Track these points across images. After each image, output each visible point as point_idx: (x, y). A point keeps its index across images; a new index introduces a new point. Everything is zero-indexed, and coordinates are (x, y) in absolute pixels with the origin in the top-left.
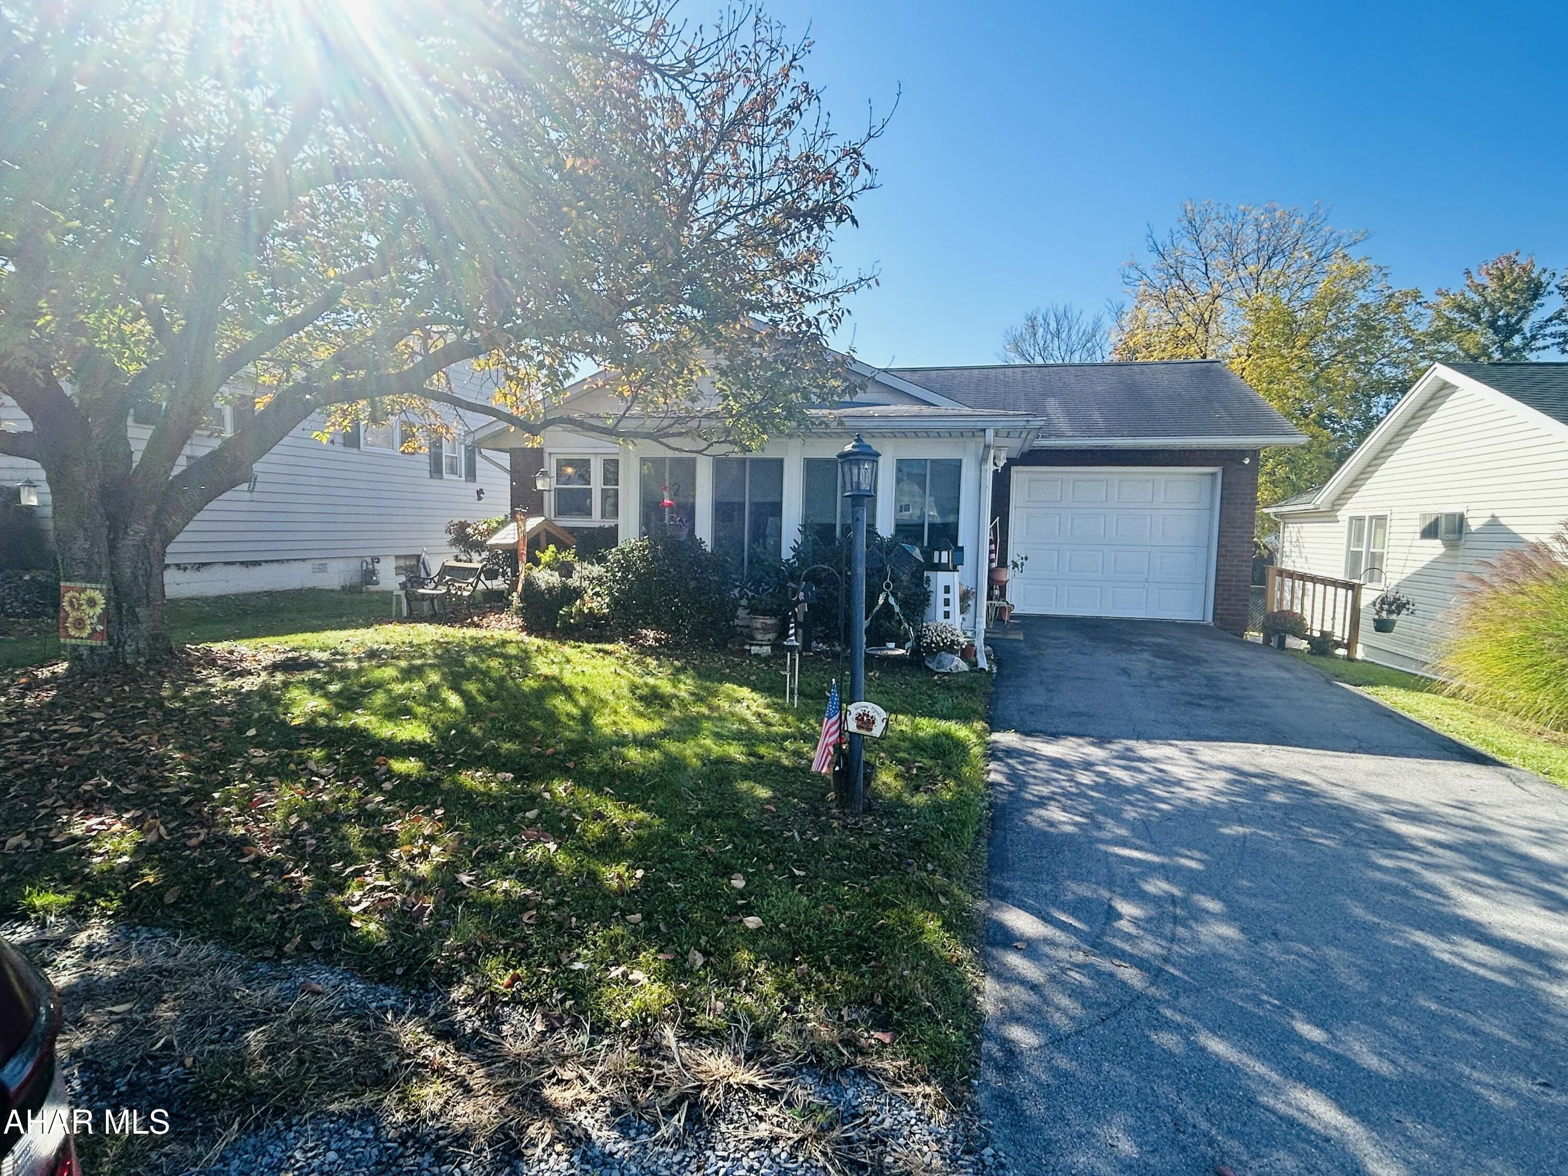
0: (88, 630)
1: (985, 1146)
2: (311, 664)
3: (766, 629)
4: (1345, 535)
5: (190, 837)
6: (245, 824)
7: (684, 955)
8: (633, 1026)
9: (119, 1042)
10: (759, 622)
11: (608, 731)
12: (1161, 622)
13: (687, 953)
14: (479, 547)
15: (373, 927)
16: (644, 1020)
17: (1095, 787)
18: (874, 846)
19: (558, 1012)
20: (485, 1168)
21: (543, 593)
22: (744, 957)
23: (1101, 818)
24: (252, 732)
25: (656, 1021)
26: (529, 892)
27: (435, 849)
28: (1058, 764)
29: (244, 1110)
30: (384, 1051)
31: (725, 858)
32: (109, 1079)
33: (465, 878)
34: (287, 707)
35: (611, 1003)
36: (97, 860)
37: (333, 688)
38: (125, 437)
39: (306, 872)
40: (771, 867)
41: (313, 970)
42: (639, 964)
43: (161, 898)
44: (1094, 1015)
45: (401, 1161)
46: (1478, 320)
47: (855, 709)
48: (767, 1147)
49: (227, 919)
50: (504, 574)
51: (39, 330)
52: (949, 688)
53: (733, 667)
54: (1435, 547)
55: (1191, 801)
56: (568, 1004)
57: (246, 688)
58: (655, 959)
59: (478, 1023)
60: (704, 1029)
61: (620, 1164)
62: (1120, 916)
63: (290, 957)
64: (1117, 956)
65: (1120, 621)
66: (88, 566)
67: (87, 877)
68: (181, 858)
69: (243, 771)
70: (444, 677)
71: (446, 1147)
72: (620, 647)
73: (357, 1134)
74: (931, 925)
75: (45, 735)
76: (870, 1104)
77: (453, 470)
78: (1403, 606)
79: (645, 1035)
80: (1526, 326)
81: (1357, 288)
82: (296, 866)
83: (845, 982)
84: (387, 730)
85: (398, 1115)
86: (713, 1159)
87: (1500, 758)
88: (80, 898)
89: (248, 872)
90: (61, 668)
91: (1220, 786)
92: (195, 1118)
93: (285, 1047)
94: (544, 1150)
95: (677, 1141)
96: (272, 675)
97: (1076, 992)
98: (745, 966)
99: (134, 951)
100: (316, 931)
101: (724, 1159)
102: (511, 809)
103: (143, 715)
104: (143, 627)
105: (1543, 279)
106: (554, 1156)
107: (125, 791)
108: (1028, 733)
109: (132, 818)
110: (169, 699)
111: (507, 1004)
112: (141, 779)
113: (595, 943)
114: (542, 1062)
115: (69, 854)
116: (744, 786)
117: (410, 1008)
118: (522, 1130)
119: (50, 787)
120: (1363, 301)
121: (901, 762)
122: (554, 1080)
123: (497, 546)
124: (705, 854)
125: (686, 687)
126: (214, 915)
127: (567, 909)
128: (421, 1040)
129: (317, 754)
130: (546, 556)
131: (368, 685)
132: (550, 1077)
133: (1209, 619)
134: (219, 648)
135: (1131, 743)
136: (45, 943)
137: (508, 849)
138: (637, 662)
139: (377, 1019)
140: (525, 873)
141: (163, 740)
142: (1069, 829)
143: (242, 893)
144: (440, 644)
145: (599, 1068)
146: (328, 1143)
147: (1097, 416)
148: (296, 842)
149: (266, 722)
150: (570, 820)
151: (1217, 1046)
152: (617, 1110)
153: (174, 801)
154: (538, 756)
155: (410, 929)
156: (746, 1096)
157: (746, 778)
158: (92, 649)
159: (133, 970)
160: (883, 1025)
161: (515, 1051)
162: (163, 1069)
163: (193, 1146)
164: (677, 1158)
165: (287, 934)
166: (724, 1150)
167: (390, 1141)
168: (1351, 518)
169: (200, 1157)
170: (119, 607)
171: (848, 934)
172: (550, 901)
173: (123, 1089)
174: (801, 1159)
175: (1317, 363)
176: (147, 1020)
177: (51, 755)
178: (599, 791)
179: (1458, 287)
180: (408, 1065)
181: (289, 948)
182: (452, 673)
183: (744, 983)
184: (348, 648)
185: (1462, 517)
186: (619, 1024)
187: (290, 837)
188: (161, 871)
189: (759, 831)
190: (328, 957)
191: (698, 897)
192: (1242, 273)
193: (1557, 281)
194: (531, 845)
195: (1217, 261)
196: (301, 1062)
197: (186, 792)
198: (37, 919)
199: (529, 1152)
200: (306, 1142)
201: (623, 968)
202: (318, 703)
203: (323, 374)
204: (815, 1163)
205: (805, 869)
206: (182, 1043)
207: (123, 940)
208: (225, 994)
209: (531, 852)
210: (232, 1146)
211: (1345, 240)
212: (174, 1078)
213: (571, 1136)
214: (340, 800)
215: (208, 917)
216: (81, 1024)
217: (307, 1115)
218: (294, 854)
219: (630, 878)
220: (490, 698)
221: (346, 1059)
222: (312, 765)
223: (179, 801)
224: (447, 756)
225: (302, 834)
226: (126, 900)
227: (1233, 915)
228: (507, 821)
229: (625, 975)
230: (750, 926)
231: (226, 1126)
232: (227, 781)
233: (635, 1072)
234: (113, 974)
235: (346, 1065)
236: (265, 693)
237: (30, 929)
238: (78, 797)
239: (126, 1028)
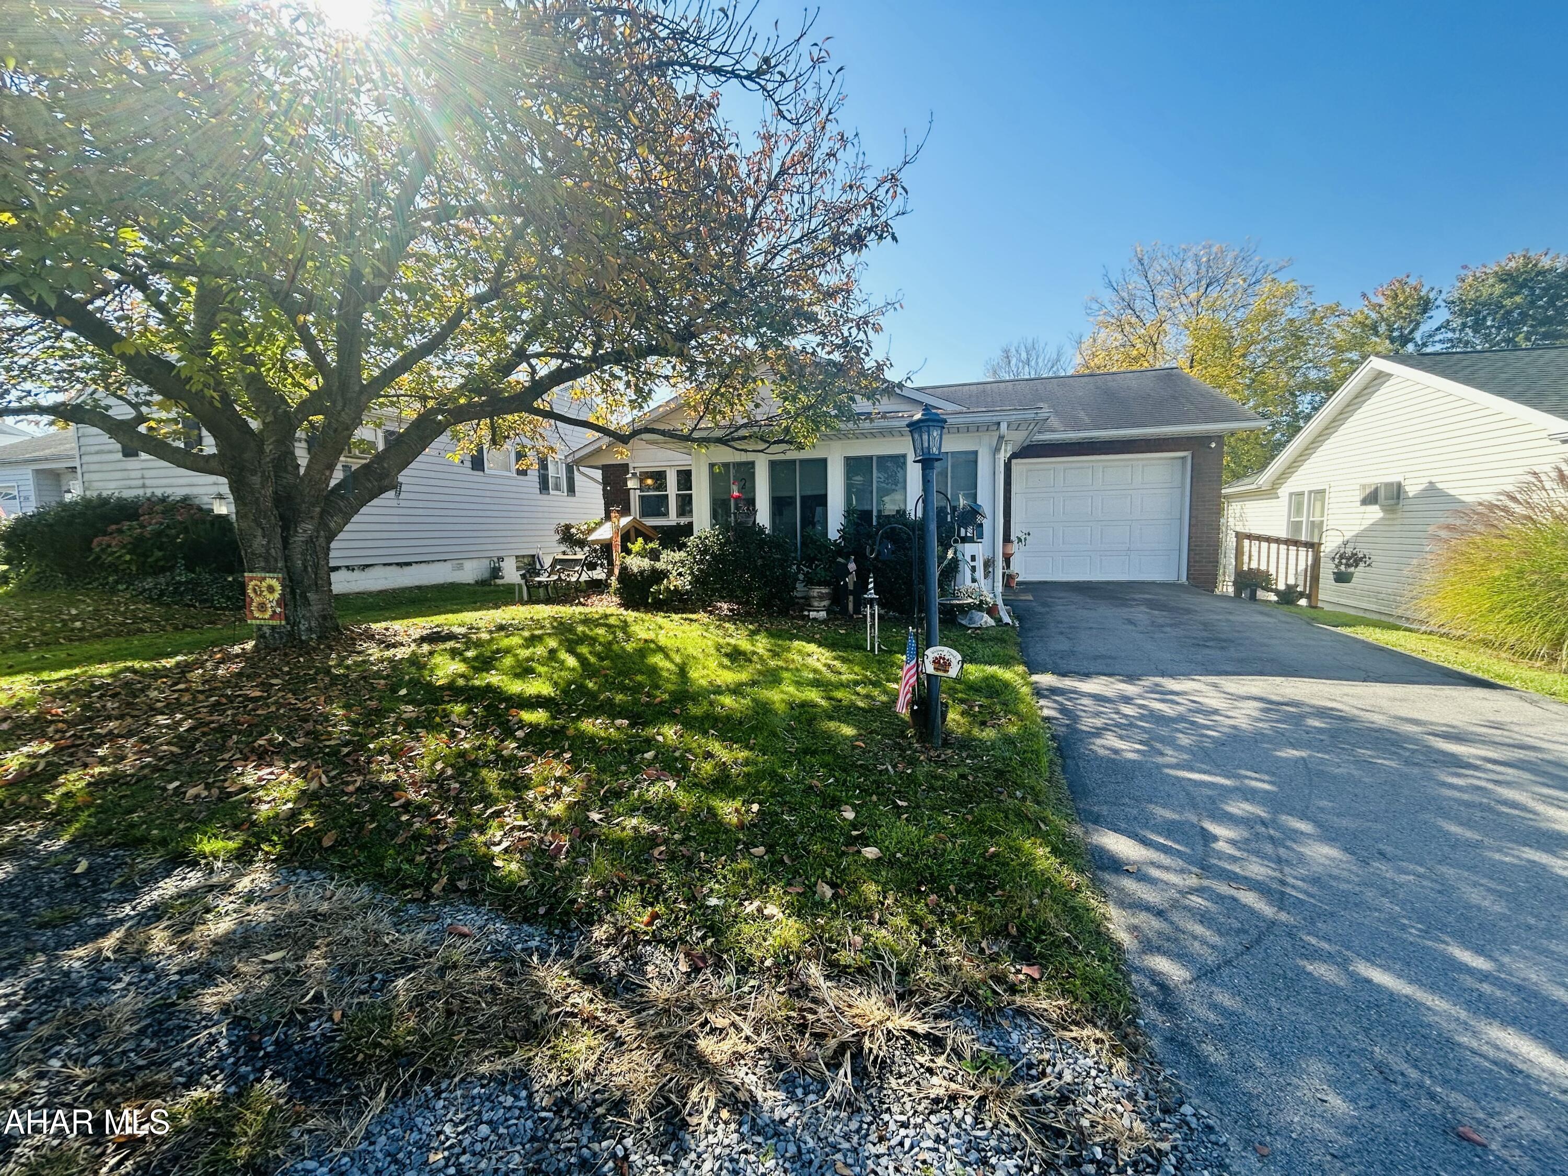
0: (269, 613)
1: (1181, 1104)
2: (451, 637)
3: (821, 597)
4: (1286, 509)
5: (348, 783)
6: (396, 771)
7: (812, 888)
8: (777, 965)
9: (271, 993)
10: (816, 591)
11: (703, 682)
12: (1143, 583)
13: (815, 884)
14: (581, 543)
15: (514, 866)
16: (786, 957)
17: (1142, 718)
18: (963, 776)
19: (700, 949)
20: (648, 1142)
21: (635, 575)
22: (871, 890)
23: (1158, 746)
24: (403, 692)
25: (799, 959)
26: (656, 828)
27: (566, 790)
28: (1098, 698)
29: (391, 1074)
30: (532, 998)
31: (830, 790)
32: (257, 1038)
33: (595, 816)
34: (432, 670)
35: (751, 941)
36: (264, 807)
37: (470, 654)
38: (293, 453)
39: (451, 814)
40: (874, 798)
41: (460, 910)
42: (771, 897)
43: (320, 841)
44: (1233, 944)
45: (558, 1136)
46: (1376, 333)
47: (931, 653)
48: (946, 1108)
49: (378, 861)
50: (602, 565)
51: (213, 358)
52: (983, 640)
53: (799, 628)
54: (1375, 513)
55: (1234, 727)
56: (710, 941)
57: (399, 656)
58: (785, 893)
59: (622, 964)
60: (850, 966)
61: (794, 1134)
62: (1215, 838)
63: (438, 898)
64: (1232, 879)
65: (1108, 583)
66: (267, 560)
67: (254, 824)
68: (338, 803)
69: (395, 725)
70: (560, 644)
71: (604, 1116)
72: (702, 616)
73: (510, 1099)
74: (1040, 852)
75: (231, 699)
76: (1041, 1051)
77: (557, 488)
78: (1361, 559)
79: (791, 974)
80: (1418, 336)
81: (1286, 305)
82: (442, 808)
83: (977, 912)
84: (515, 687)
85: (550, 1076)
86: (892, 1126)
87: (1501, 682)
88: (246, 842)
89: (399, 815)
90: (250, 645)
91: (1256, 714)
92: (341, 1084)
93: (431, 996)
94: (710, 1118)
95: (849, 1103)
96: (419, 646)
97: (1204, 918)
98: (873, 898)
99: (291, 896)
100: (462, 870)
101: (905, 1125)
102: (630, 751)
103: (313, 680)
104: (314, 608)
105: (1432, 296)
106: (722, 1126)
107: (293, 744)
108: (1064, 674)
109: (298, 768)
110: (335, 667)
111: (648, 942)
112: (307, 734)
113: (725, 877)
114: (691, 1008)
115: (240, 802)
116: (832, 725)
117: (555, 949)
118: (683, 1093)
119: (230, 743)
120: (1291, 316)
121: (962, 701)
122: (707, 1028)
123: (595, 542)
124: (811, 787)
125: (762, 645)
126: (368, 857)
127: (694, 844)
128: (568, 985)
129: (459, 708)
130: (637, 545)
131: (498, 651)
132: (703, 1025)
133: (1184, 579)
134: (378, 627)
135: (1158, 680)
136: (211, 888)
137: (632, 788)
138: (718, 627)
139: (523, 962)
140: (648, 810)
141: (329, 701)
142: (1131, 756)
143: (393, 835)
144: (555, 619)
145: (751, 1014)
146: (479, 1113)
147: (1082, 414)
148: (441, 786)
149: (414, 684)
150: (683, 758)
151: (1379, 977)
152: (779, 1066)
153: (335, 751)
154: (648, 704)
155: (549, 867)
156: (908, 1043)
157: (831, 718)
158: (273, 628)
159: (290, 915)
160: (1027, 957)
161: (664, 995)
162: (312, 1024)
163: (338, 1119)
164: (854, 1125)
165: (435, 875)
166: (902, 1113)
167: (544, 1109)
168: (1291, 494)
169: (344, 1133)
170: (293, 592)
171: (965, 863)
172: (677, 837)
173: (269, 1049)
174: (989, 1125)
175: (1252, 370)
176: (299, 969)
177: (234, 715)
178: (705, 733)
179: (1358, 307)
180: (558, 1015)
181: (436, 889)
182: (567, 640)
183: (877, 916)
184: (481, 624)
185: (1399, 485)
186: (762, 962)
187: (436, 781)
188: (321, 816)
189: (854, 765)
190: (473, 897)
191: (814, 829)
192: (1184, 300)
193: (1444, 296)
194: (652, 783)
195: (1163, 292)
196: (449, 1013)
197: (346, 744)
198: (207, 864)
199: (693, 1120)
200: (456, 1113)
201: (757, 903)
202: (457, 667)
203: (451, 398)
204: (1006, 1130)
205: (908, 800)
206: (331, 994)
207: (283, 884)
208: (374, 938)
209: (653, 789)
210: (380, 1120)
211: (1273, 267)
212: (323, 1035)
213: (737, 1101)
214: (479, 748)
215: (362, 859)
216: (232, 974)
217: (457, 1079)
218: (440, 797)
219: (747, 812)
220: (601, 659)
221: (495, 1009)
222: (454, 718)
223: (339, 751)
224: (570, 706)
225: (448, 778)
226: (288, 844)
227: (1329, 835)
228: (628, 762)
229: (760, 910)
230: (869, 856)
231: (373, 1094)
232: (381, 733)
233: (788, 1018)
234: (271, 919)
235: (494, 1016)
236: (414, 661)
237: (199, 874)
238: (253, 751)
239: (278, 976)
